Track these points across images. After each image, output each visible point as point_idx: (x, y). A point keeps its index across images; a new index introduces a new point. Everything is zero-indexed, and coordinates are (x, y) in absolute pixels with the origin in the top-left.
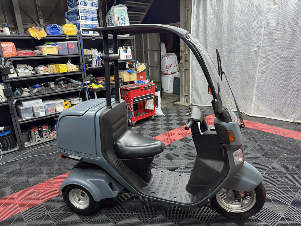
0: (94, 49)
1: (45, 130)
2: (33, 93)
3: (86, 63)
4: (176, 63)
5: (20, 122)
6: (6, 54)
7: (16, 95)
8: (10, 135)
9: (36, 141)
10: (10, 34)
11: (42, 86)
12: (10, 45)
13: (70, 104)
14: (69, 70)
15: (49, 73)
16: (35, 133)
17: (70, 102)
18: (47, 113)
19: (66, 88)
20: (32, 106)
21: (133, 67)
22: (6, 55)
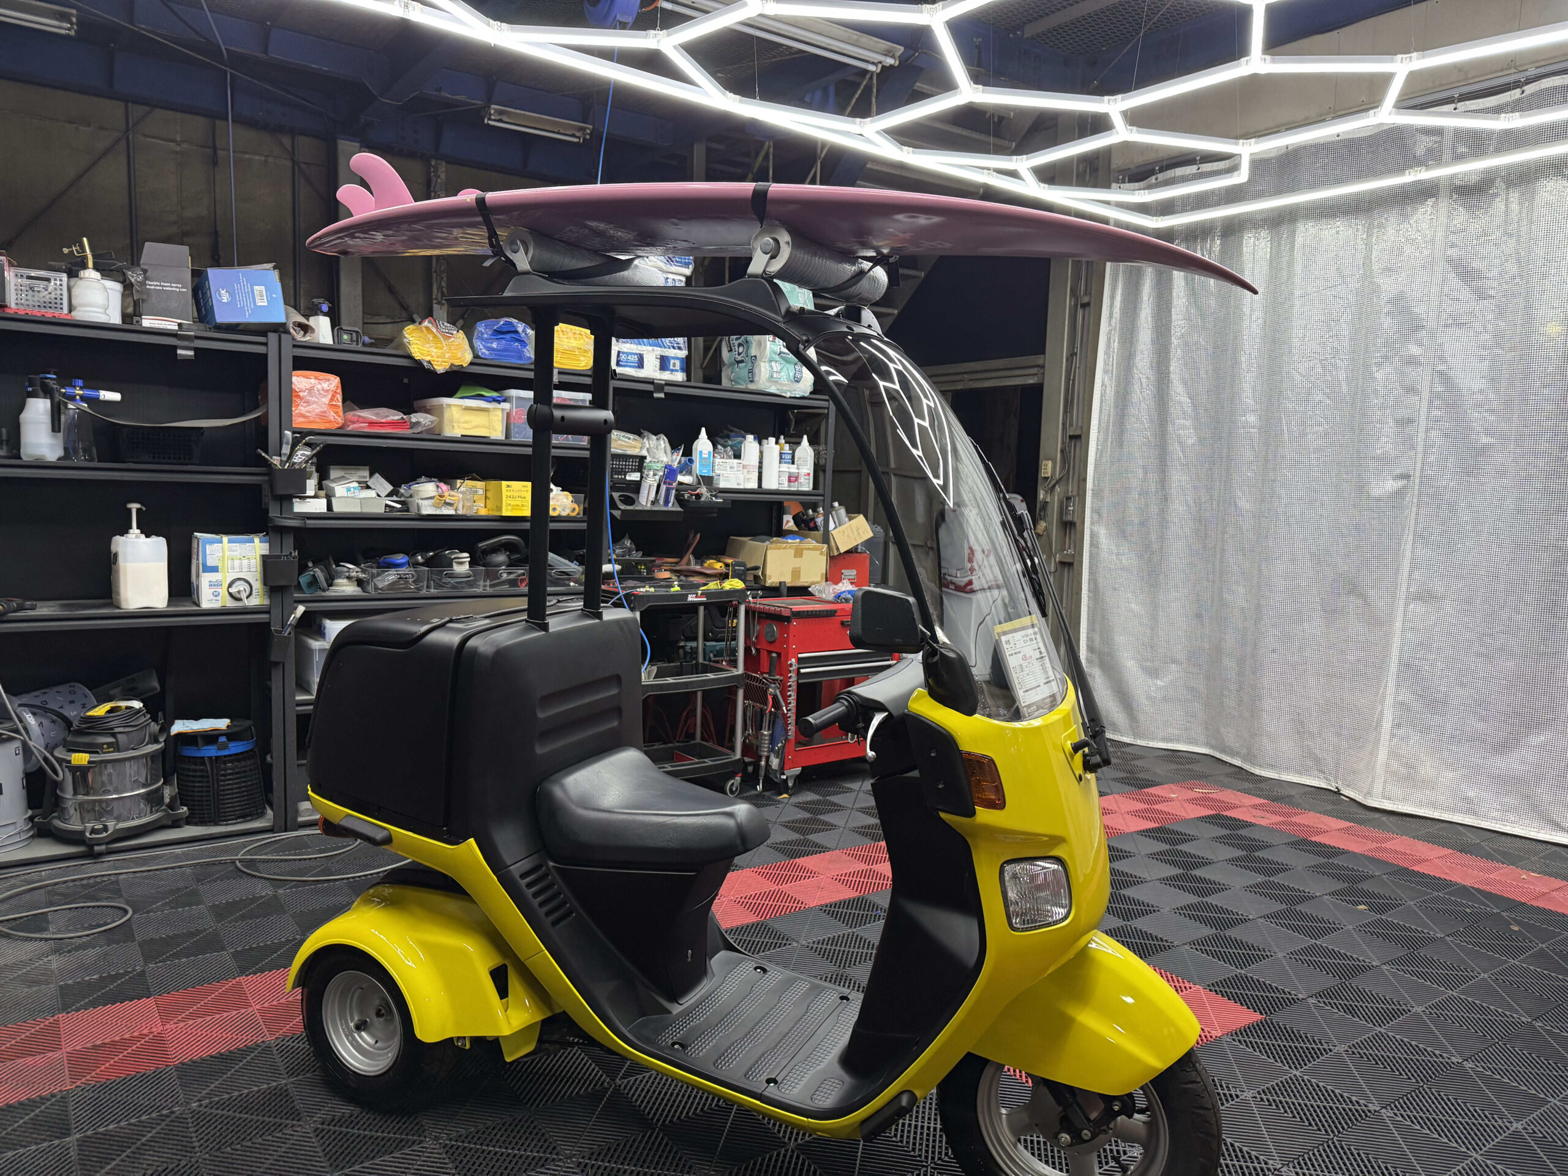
0: (654, 437)
2: (376, 588)
3: (613, 488)
5: (298, 705)
6: (303, 416)
7: (306, 587)
8: (249, 759)
10: (332, 343)
11: (416, 564)
12: (325, 385)
15: (456, 510)
19: (513, 582)
21: (816, 528)
22: (302, 419)
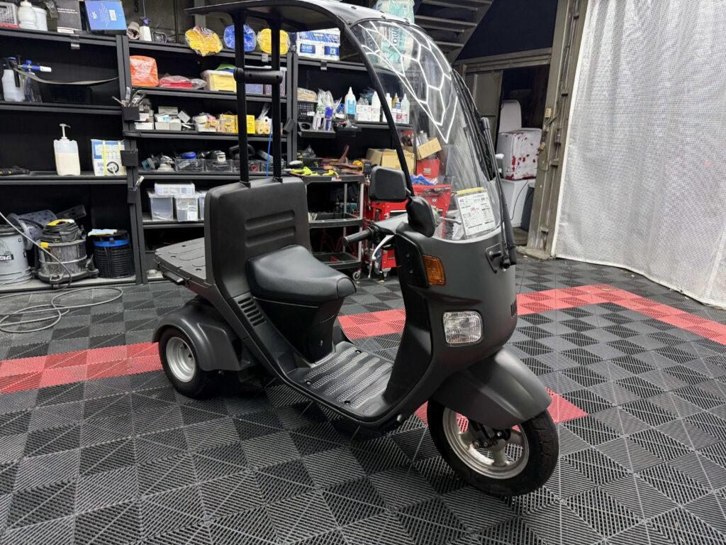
0: (325, 93)
3: (299, 120)
5: (145, 224)
7: (145, 167)
8: (126, 248)
10: (151, 40)
11: (200, 157)
12: (147, 63)
14: (261, 130)
15: (216, 130)
20: (172, 195)
22: (137, 81)
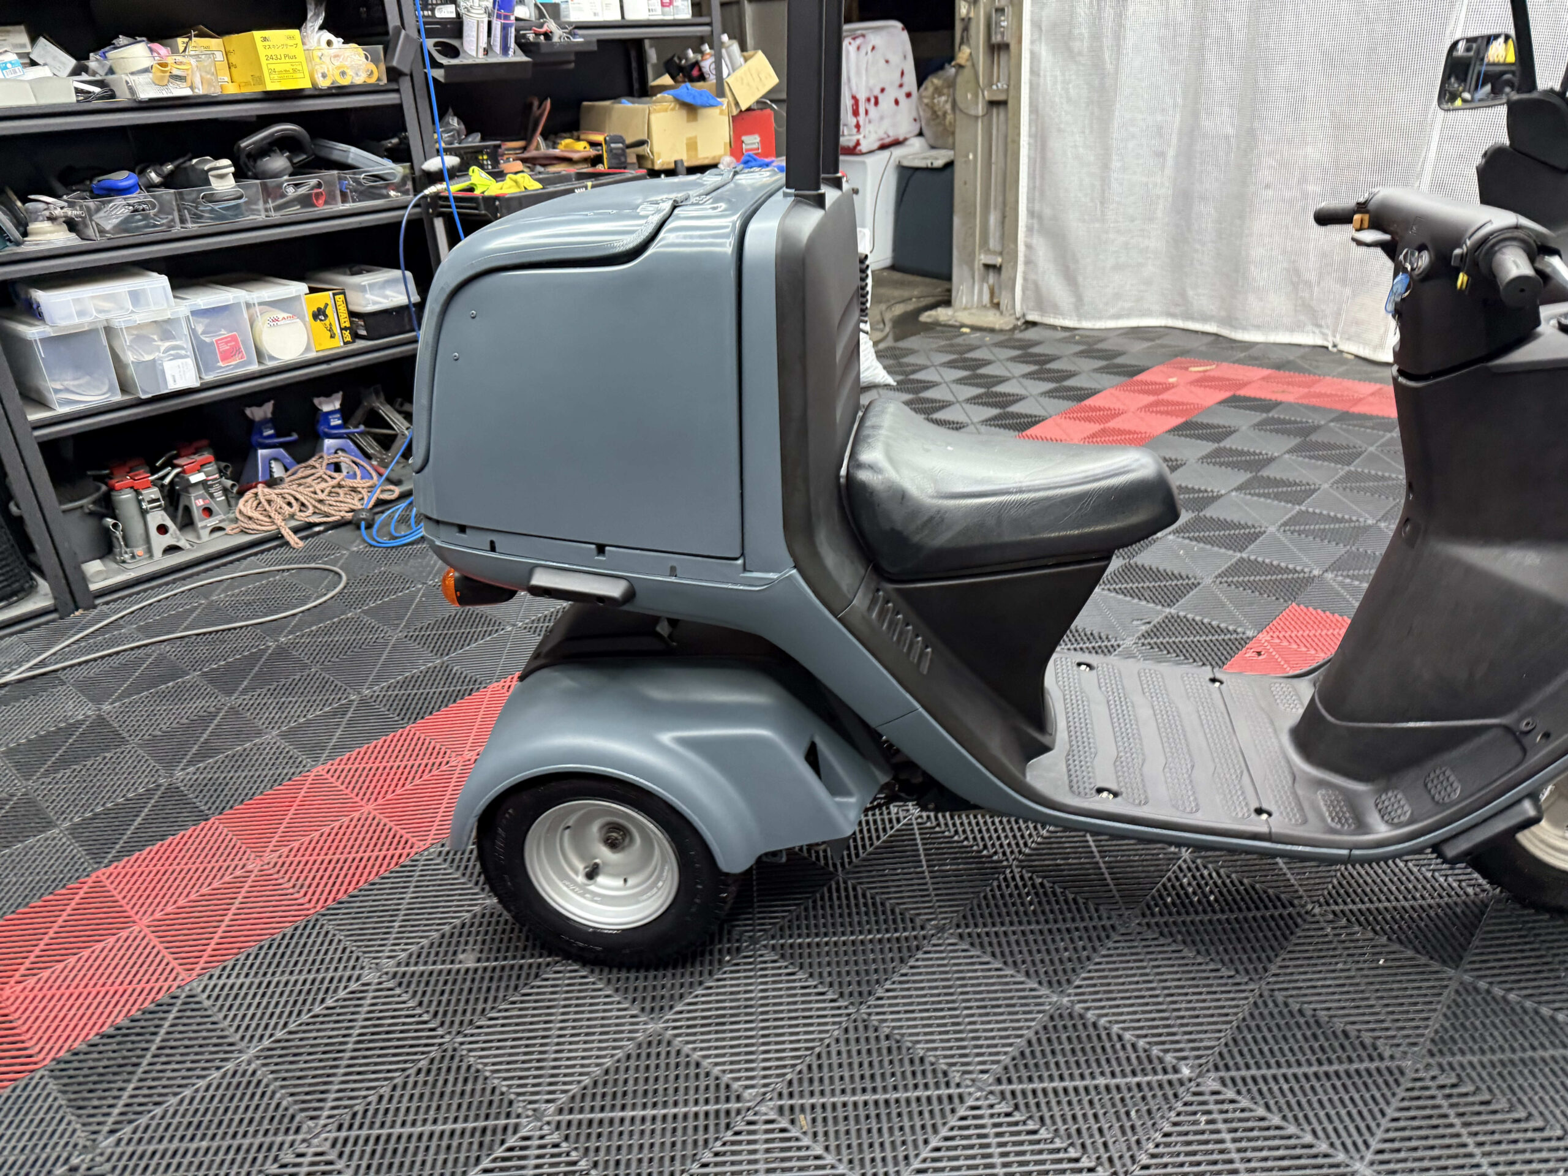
1: (203, 483)
2: (102, 232)
4: (906, 79)
5: (35, 428)
9: (158, 552)
13: (342, 309)
14: (324, 76)
15: (192, 88)
16: (139, 502)
17: (340, 298)
18: (208, 370)
19: (306, 201)
20: (102, 317)
21: (702, 77)
